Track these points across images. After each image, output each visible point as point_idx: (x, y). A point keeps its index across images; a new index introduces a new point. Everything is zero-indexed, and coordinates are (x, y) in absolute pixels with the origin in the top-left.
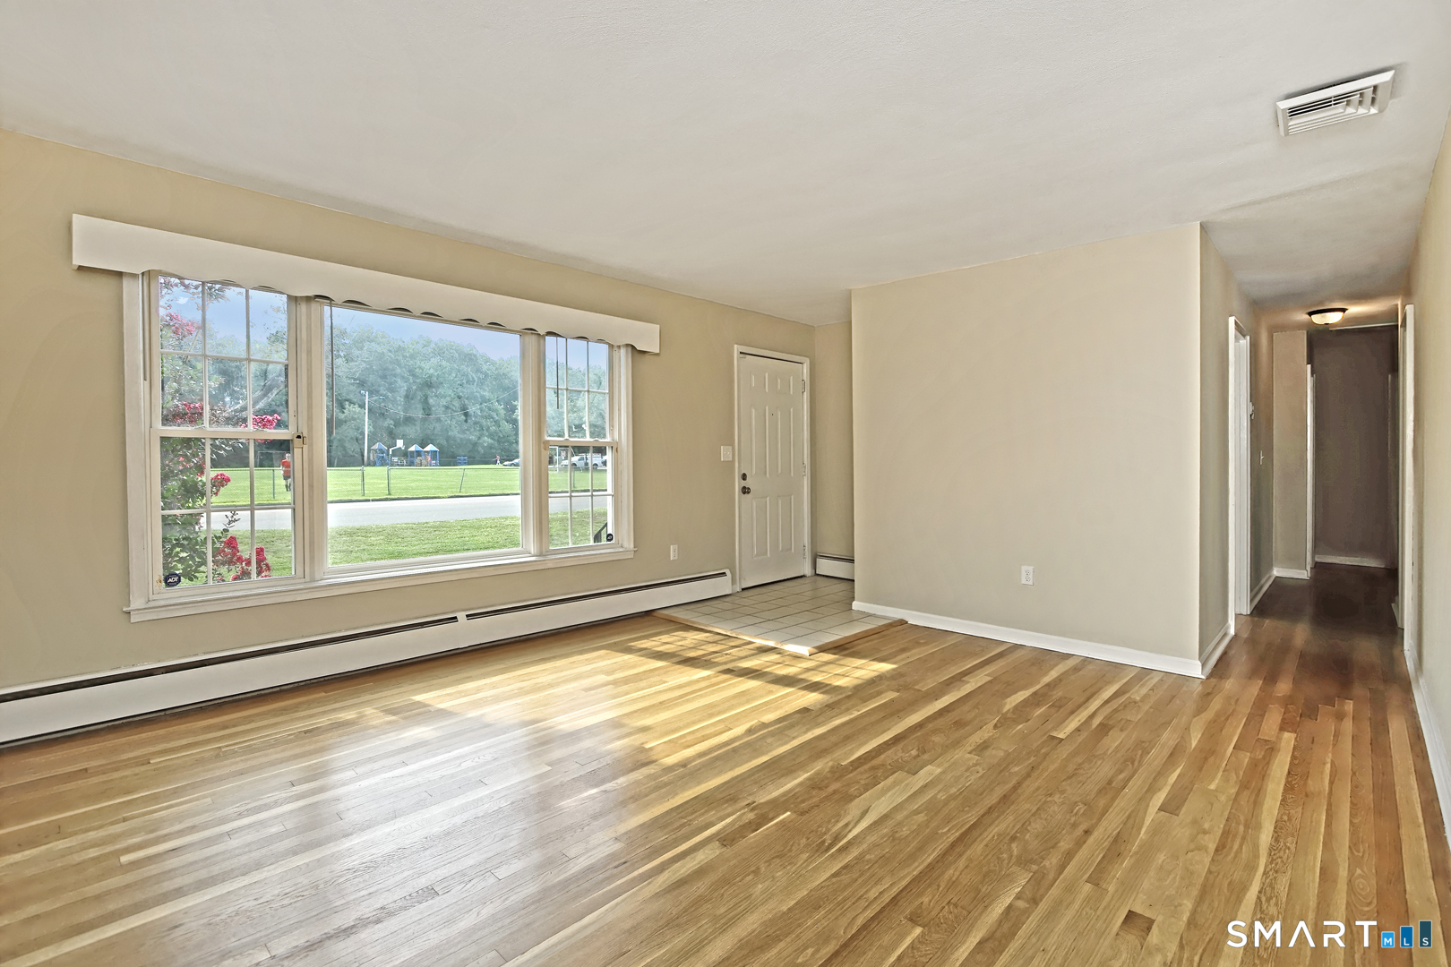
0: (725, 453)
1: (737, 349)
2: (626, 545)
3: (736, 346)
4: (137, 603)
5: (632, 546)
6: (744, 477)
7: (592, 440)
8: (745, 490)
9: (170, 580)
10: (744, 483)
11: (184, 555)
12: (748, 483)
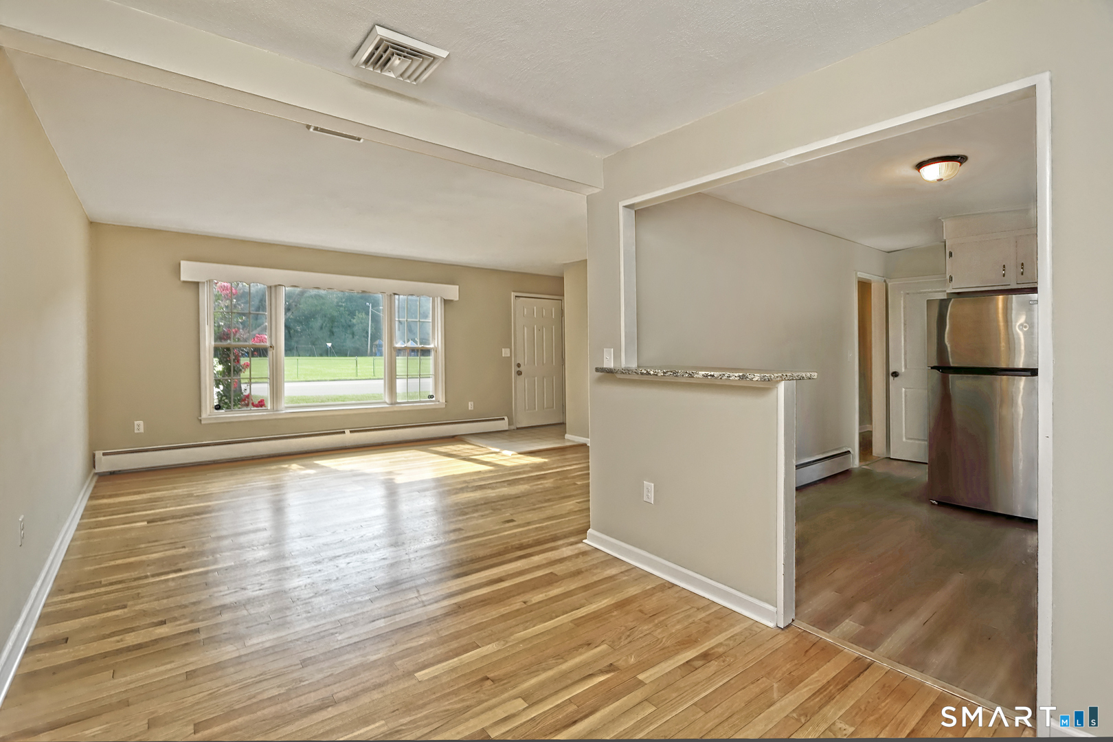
0: (505, 352)
1: (513, 294)
2: (441, 401)
3: (512, 293)
4: (204, 416)
5: (444, 401)
6: (519, 365)
7: (420, 346)
8: (519, 373)
9: (218, 407)
10: (518, 369)
11: (226, 401)
12: (521, 369)
